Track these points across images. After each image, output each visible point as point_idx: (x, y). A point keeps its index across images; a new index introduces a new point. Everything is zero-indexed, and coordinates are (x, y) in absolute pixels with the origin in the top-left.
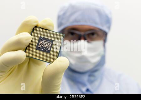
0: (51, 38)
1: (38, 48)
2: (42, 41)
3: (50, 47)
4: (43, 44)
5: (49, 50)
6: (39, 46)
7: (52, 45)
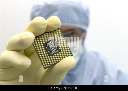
3: (54, 53)
5: (51, 54)
6: (47, 44)
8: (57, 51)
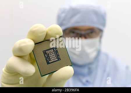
0: (61, 57)
1: (45, 53)
2: (53, 51)
3: (53, 61)
4: (51, 53)
5: (50, 62)
6: (47, 52)
7: (55, 61)
8: (57, 59)
